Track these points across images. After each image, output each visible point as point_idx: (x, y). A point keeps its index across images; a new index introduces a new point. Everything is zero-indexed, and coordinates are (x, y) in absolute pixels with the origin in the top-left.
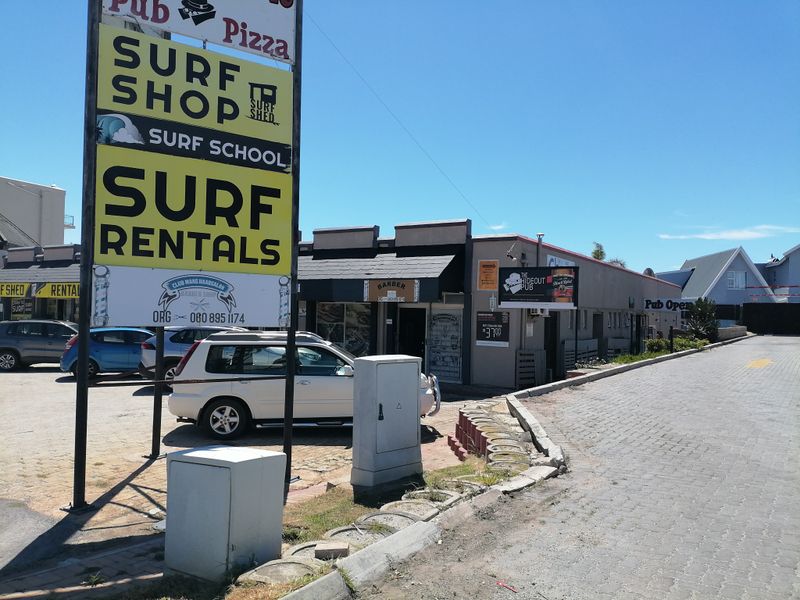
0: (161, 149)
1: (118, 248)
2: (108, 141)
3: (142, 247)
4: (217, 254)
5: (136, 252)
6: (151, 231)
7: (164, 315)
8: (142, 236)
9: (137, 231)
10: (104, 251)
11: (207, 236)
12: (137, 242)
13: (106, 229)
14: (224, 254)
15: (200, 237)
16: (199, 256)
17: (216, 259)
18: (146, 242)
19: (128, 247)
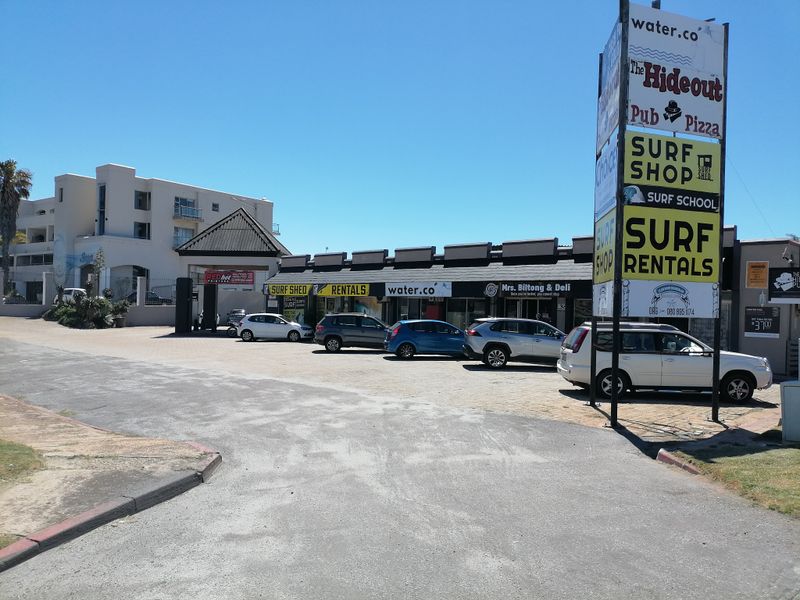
0: (654, 205)
1: (632, 267)
2: (629, 203)
3: (644, 267)
4: (680, 270)
5: (641, 271)
6: (647, 257)
7: (654, 310)
8: (644, 260)
9: (641, 257)
10: (626, 271)
11: (674, 258)
12: (642, 264)
13: (628, 256)
14: (683, 269)
15: (671, 259)
16: (670, 272)
17: (679, 273)
18: (645, 264)
19: (637, 268)
